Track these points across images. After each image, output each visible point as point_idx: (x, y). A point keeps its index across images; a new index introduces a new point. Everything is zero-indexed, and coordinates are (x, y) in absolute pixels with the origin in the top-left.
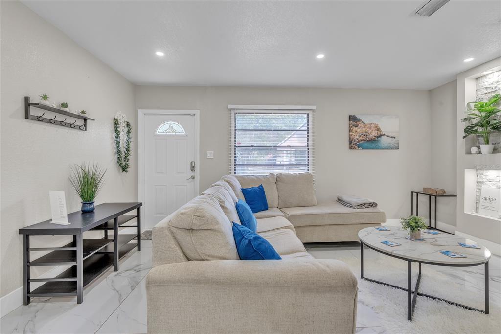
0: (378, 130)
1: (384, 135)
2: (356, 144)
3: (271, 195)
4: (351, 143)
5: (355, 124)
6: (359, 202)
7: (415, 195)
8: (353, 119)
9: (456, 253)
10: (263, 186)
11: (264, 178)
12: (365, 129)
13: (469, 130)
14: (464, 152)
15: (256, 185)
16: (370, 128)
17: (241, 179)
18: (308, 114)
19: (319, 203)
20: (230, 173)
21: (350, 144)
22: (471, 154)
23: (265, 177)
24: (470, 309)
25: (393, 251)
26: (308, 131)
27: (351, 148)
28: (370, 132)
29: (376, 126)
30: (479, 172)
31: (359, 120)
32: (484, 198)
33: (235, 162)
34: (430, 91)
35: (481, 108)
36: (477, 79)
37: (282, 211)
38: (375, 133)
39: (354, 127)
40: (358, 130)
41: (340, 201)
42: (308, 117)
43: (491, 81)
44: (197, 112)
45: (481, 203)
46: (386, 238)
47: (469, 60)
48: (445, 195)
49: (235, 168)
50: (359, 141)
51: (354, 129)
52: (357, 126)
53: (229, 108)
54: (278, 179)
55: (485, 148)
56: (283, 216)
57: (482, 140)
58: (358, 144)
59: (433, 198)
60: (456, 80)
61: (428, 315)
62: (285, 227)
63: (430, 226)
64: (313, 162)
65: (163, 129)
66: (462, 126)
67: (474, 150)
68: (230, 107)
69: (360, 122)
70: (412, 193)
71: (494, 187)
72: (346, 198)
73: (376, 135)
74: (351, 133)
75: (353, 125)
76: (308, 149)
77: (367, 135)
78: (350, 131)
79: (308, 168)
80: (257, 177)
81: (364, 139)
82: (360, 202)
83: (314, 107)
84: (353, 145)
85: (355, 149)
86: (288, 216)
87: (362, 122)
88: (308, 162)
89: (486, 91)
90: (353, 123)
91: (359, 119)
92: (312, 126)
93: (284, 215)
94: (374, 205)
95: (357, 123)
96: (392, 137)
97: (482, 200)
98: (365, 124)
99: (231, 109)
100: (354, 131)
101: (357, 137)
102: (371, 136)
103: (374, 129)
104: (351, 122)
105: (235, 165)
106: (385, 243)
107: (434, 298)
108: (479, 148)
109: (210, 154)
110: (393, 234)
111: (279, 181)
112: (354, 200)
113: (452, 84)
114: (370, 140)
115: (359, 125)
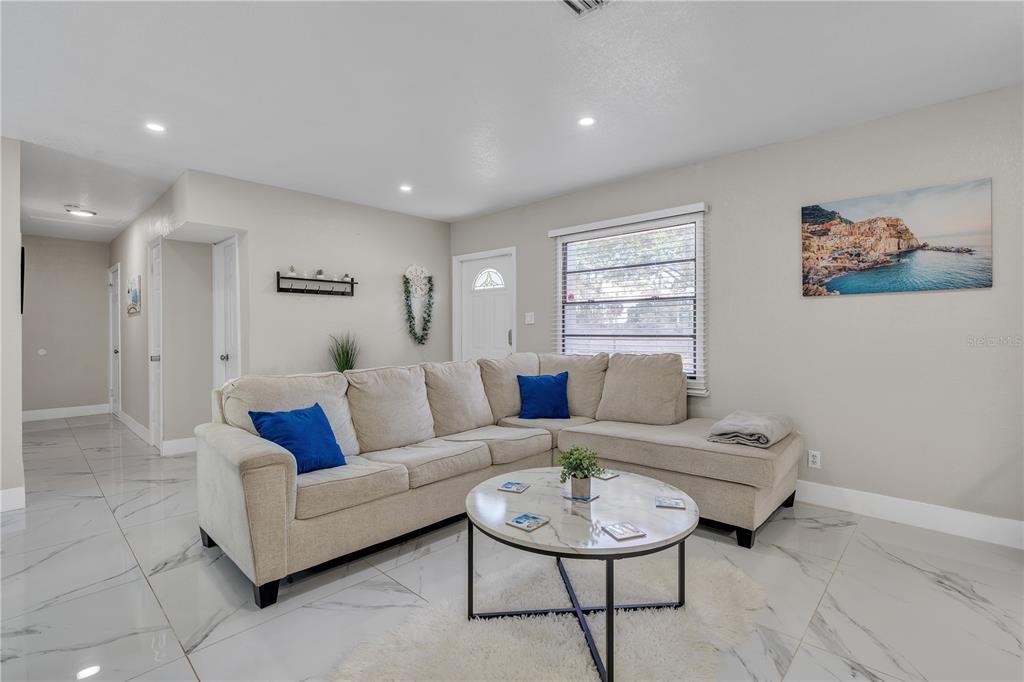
0: (901, 234)
1: (923, 247)
2: (820, 281)
4: (806, 279)
5: (818, 227)
8: (815, 217)
12: (852, 238)
16: (871, 232)
18: (695, 223)
20: (556, 350)
21: (804, 283)
26: (695, 259)
27: (806, 293)
28: (868, 245)
29: (893, 225)
31: (831, 216)
33: (563, 331)
38: (888, 246)
39: (817, 238)
42: (695, 231)
44: (512, 250)
49: (563, 341)
50: (830, 274)
51: (815, 241)
52: (825, 233)
53: (550, 235)
58: (827, 281)
64: (705, 330)
65: (481, 282)
68: (552, 233)
69: (836, 222)
73: (893, 249)
74: (807, 255)
75: (812, 232)
76: (695, 302)
77: (858, 255)
78: (805, 248)
79: (695, 342)
81: (848, 264)
83: (700, 206)
84: (812, 285)
85: (817, 294)
87: (843, 221)
88: (695, 332)
90: (812, 228)
91: (833, 212)
92: (701, 249)
95: (826, 225)
96: (958, 251)
98: (851, 223)
99: (556, 238)
100: (815, 249)
101: (825, 263)
102: (875, 255)
103: (886, 234)
104: (807, 226)
105: (563, 336)
109: (530, 318)
114: (869, 269)
115: (833, 229)
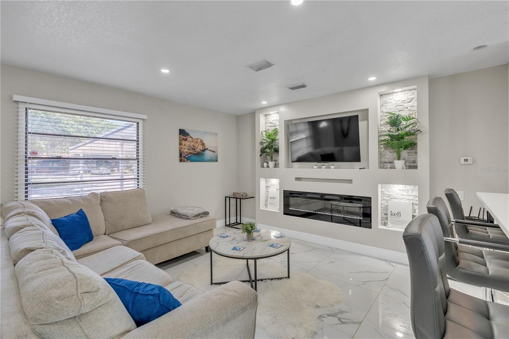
0: (203, 144)
1: (207, 149)
2: (185, 157)
3: (97, 221)
4: (181, 155)
6: (194, 213)
7: (228, 199)
8: (182, 132)
9: (277, 244)
10: (84, 210)
11: (83, 200)
12: (193, 143)
13: (263, 151)
14: (260, 165)
15: (74, 211)
16: (197, 142)
17: (45, 205)
18: (138, 123)
19: (155, 220)
21: (180, 157)
22: (263, 167)
23: (83, 198)
24: (281, 279)
25: (244, 254)
26: (138, 141)
27: (181, 161)
28: (196, 146)
29: (201, 141)
30: (268, 180)
31: (187, 134)
32: (270, 198)
33: (26, 181)
34: (237, 117)
35: (269, 136)
36: (266, 115)
37: (112, 237)
38: (200, 148)
39: (184, 141)
40: (187, 144)
41: (173, 213)
42: (138, 127)
43: (273, 119)
45: (269, 201)
46: (233, 245)
47: (264, 103)
48: (247, 197)
49: (26, 188)
50: (187, 154)
51: (184, 142)
52: (186, 140)
53: (14, 99)
54: (103, 199)
55: (271, 164)
56: (120, 245)
57: (269, 157)
58: (187, 157)
59: (238, 200)
60: (255, 113)
61: (264, 295)
62: (135, 259)
63: (237, 222)
64: (144, 176)
66: (258, 148)
67: (265, 165)
68: (16, 98)
69: (189, 137)
70: (226, 197)
71: (275, 190)
72: (181, 211)
73: (201, 149)
74: (181, 146)
75: (183, 139)
76: (138, 162)
77: (194, 149)
78: (180, 144)
79: (138, 182)
80: (71, 200)
81: (192, 152)
82: (196, 213)
83: (145, 117)
84: (183, 158)
85: (184, 161)
86: (125, 242)
87: (191, 137)
88: (138, 176)
89: (270, 125)
90: (183, 137)
92: (142, 137)
93: (120, 243)
94: (206, 214)
97: (269, 199)
99: (17, 102)
100: (184, 145)
101: (186, 150)
102: (198, 150)
103: (200, 144)
104: (181, 136)
105: (26, 185)
106: (235, 249)
107: (262, 280)
108: (267, 163)
110: (234, 239)
111: (105, 201)
112: (190, 212)
113: (252, 115)
114: (197, 154)
115: (188, 139)
